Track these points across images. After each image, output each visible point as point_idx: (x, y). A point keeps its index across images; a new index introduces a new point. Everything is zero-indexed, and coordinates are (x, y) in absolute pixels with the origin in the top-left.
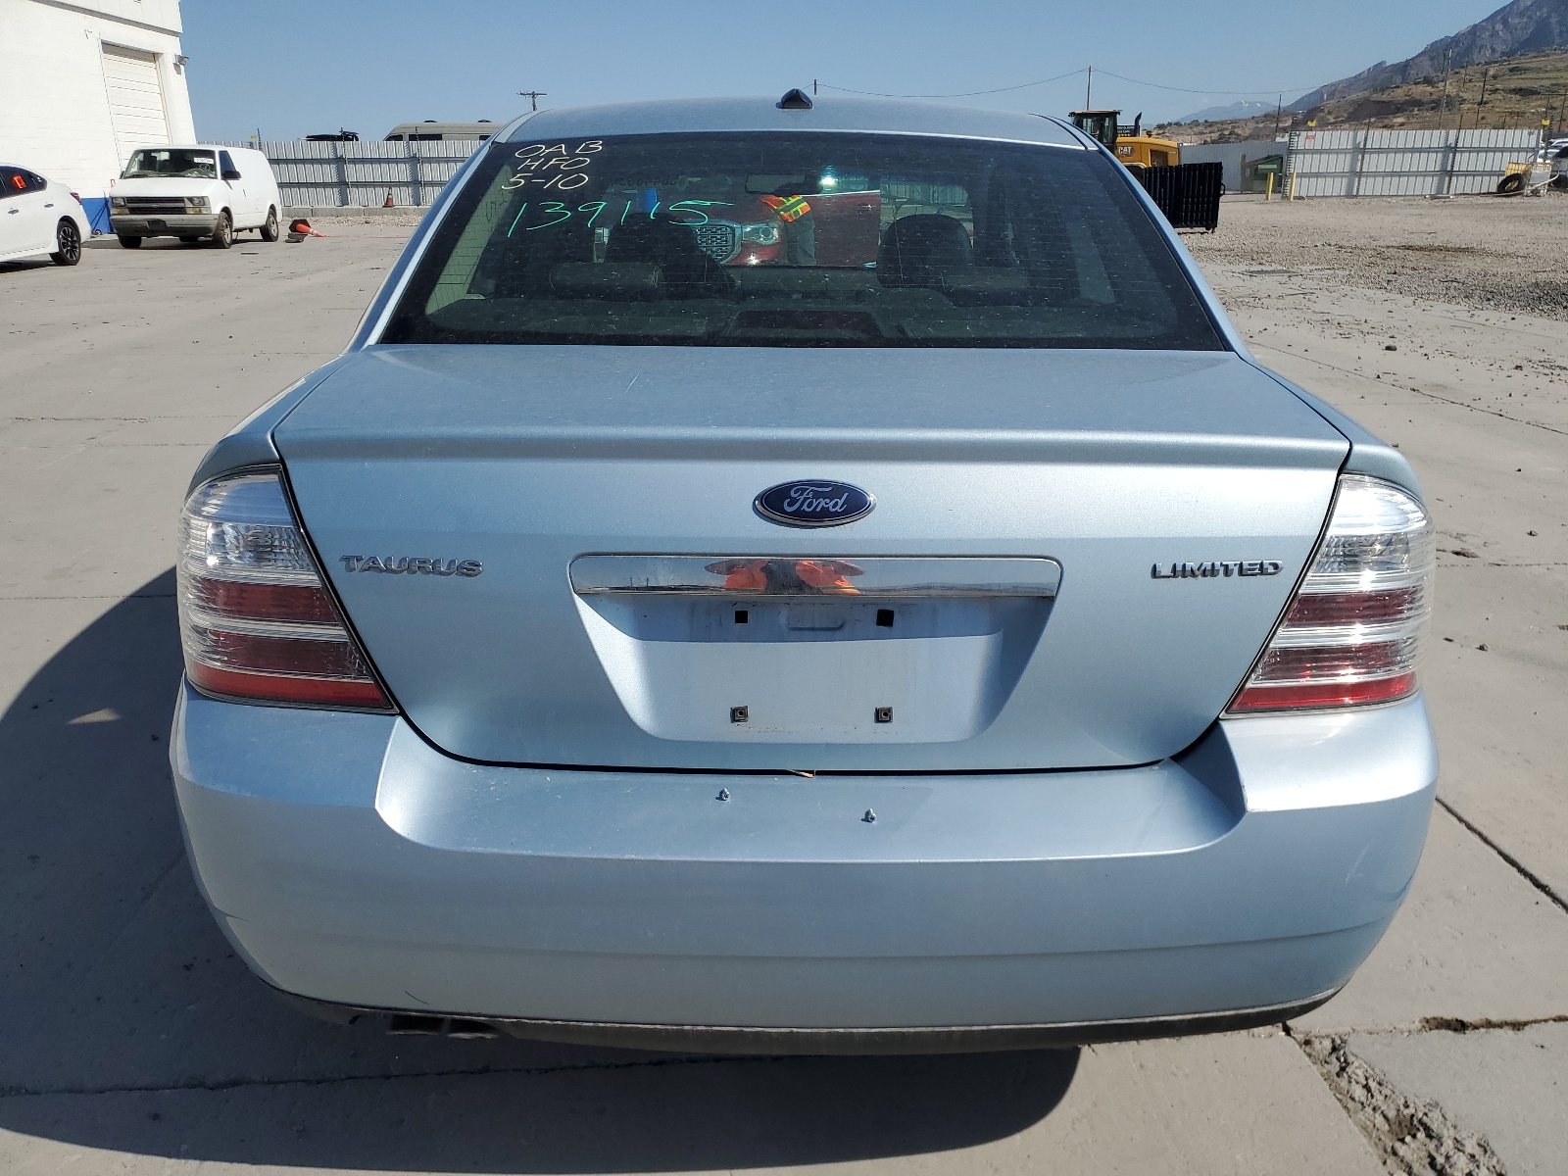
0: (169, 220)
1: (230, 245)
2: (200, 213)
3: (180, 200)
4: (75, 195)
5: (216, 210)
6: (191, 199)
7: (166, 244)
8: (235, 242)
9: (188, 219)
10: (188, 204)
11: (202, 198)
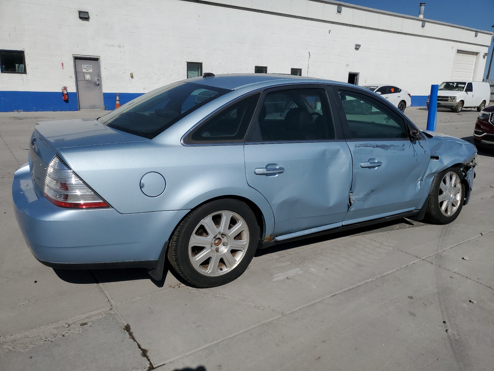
0: (442, 103)
1: (459, 112)
2: (452, 101)
3: (448, 97)
4: (409, 95)
5: (458, 100)
6: (451, 97)
7: (441, 110)
8: (462, 111)
9: (449, 103)
10: (449, 99)
11: (455, 97)
